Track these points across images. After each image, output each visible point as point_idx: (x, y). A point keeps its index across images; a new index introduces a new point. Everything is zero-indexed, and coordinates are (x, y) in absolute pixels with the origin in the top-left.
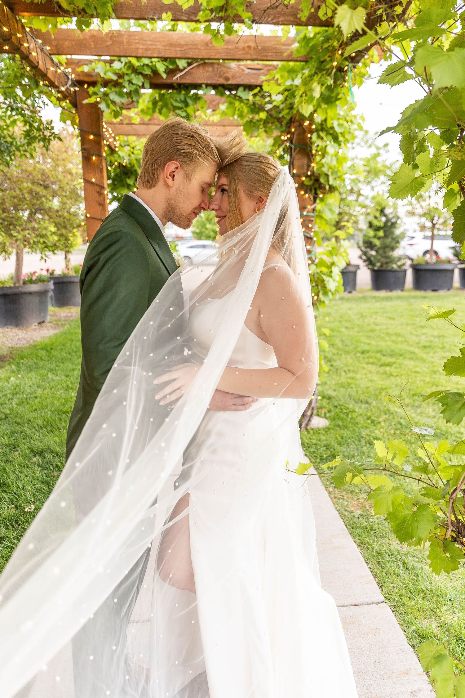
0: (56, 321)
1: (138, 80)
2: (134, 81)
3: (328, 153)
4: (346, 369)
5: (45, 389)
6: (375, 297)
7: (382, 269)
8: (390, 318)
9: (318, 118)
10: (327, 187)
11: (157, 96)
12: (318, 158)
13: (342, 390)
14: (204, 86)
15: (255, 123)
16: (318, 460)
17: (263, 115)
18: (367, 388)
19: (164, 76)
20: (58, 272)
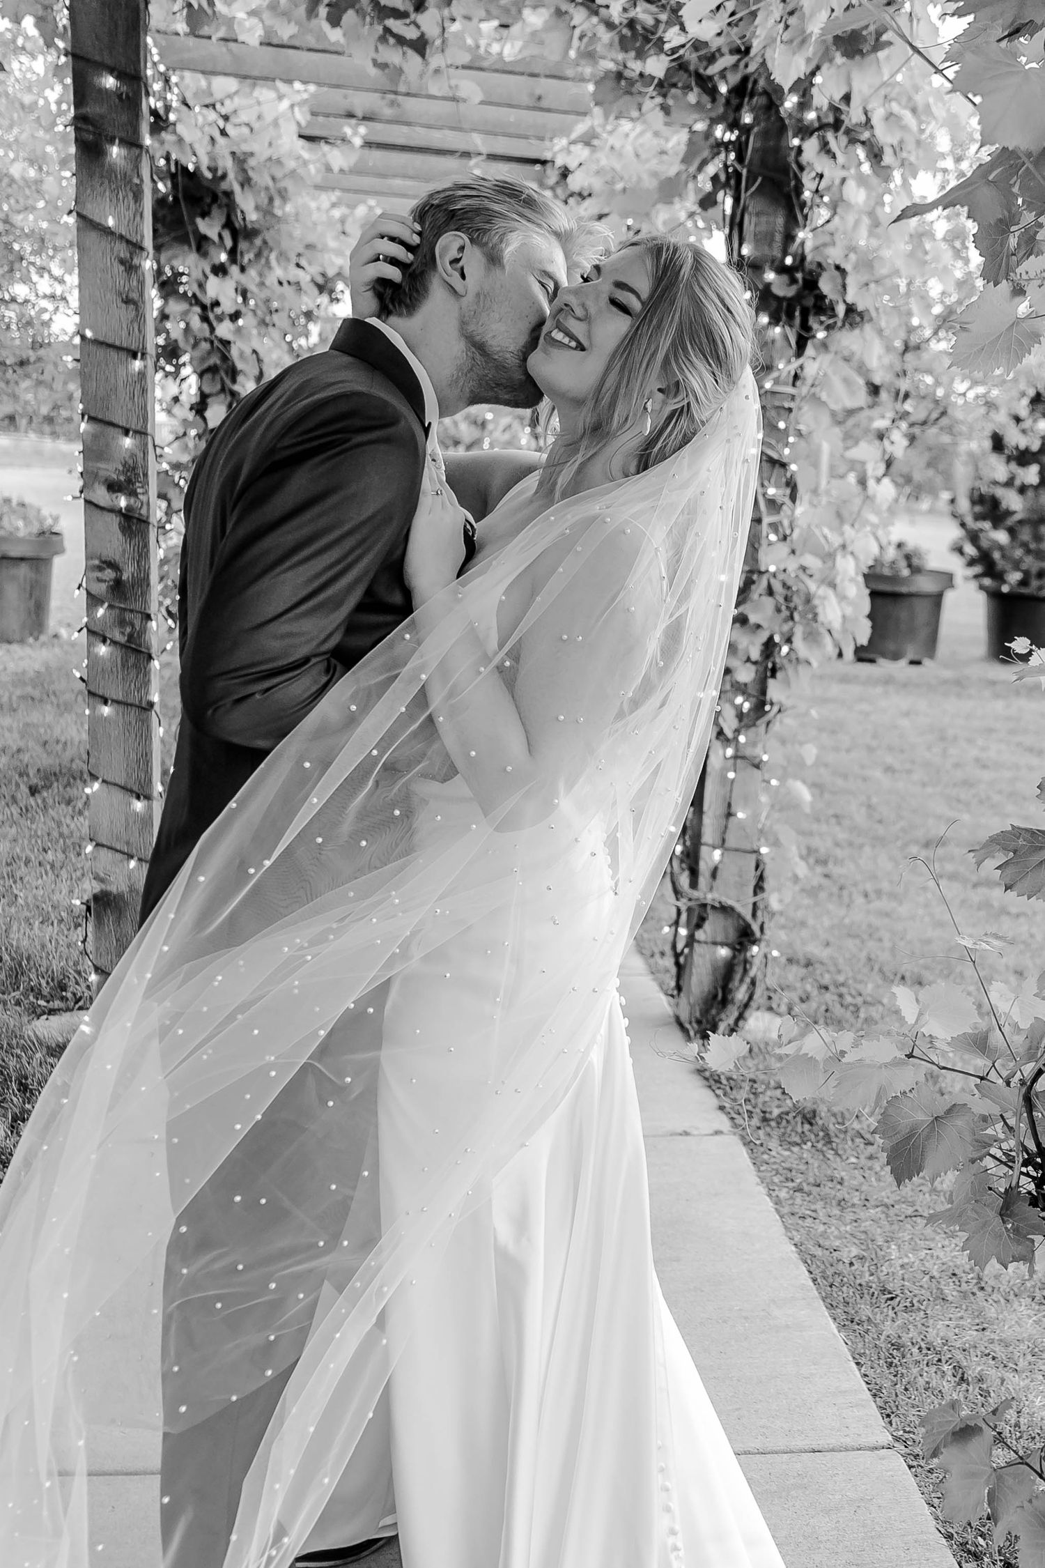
3: (849, 205)
4: (869, 887)
6: (993, 683)
7: (1024, 590)
8: (1030, 750)
9: (826, 89)
10: (841, 310)
12: (822, 214)
13: (851, 944)
15: (631, 82)
16: (756, 1121)
17: (657, 66)
18: (928, 942)
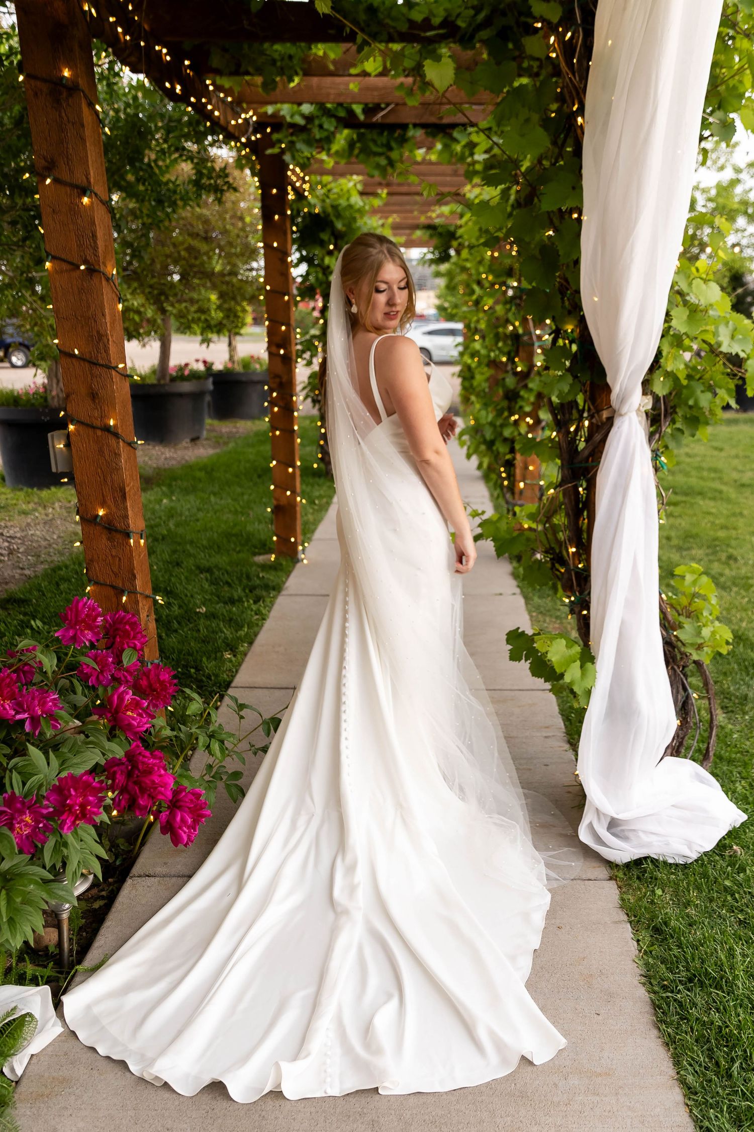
0: (215, 437)
1: (330, 124)
2: (326, 126)
5: (208, 512)
11: (355, 136)
14: (411, 126)
19: (362, 117)
20: (218, 366)
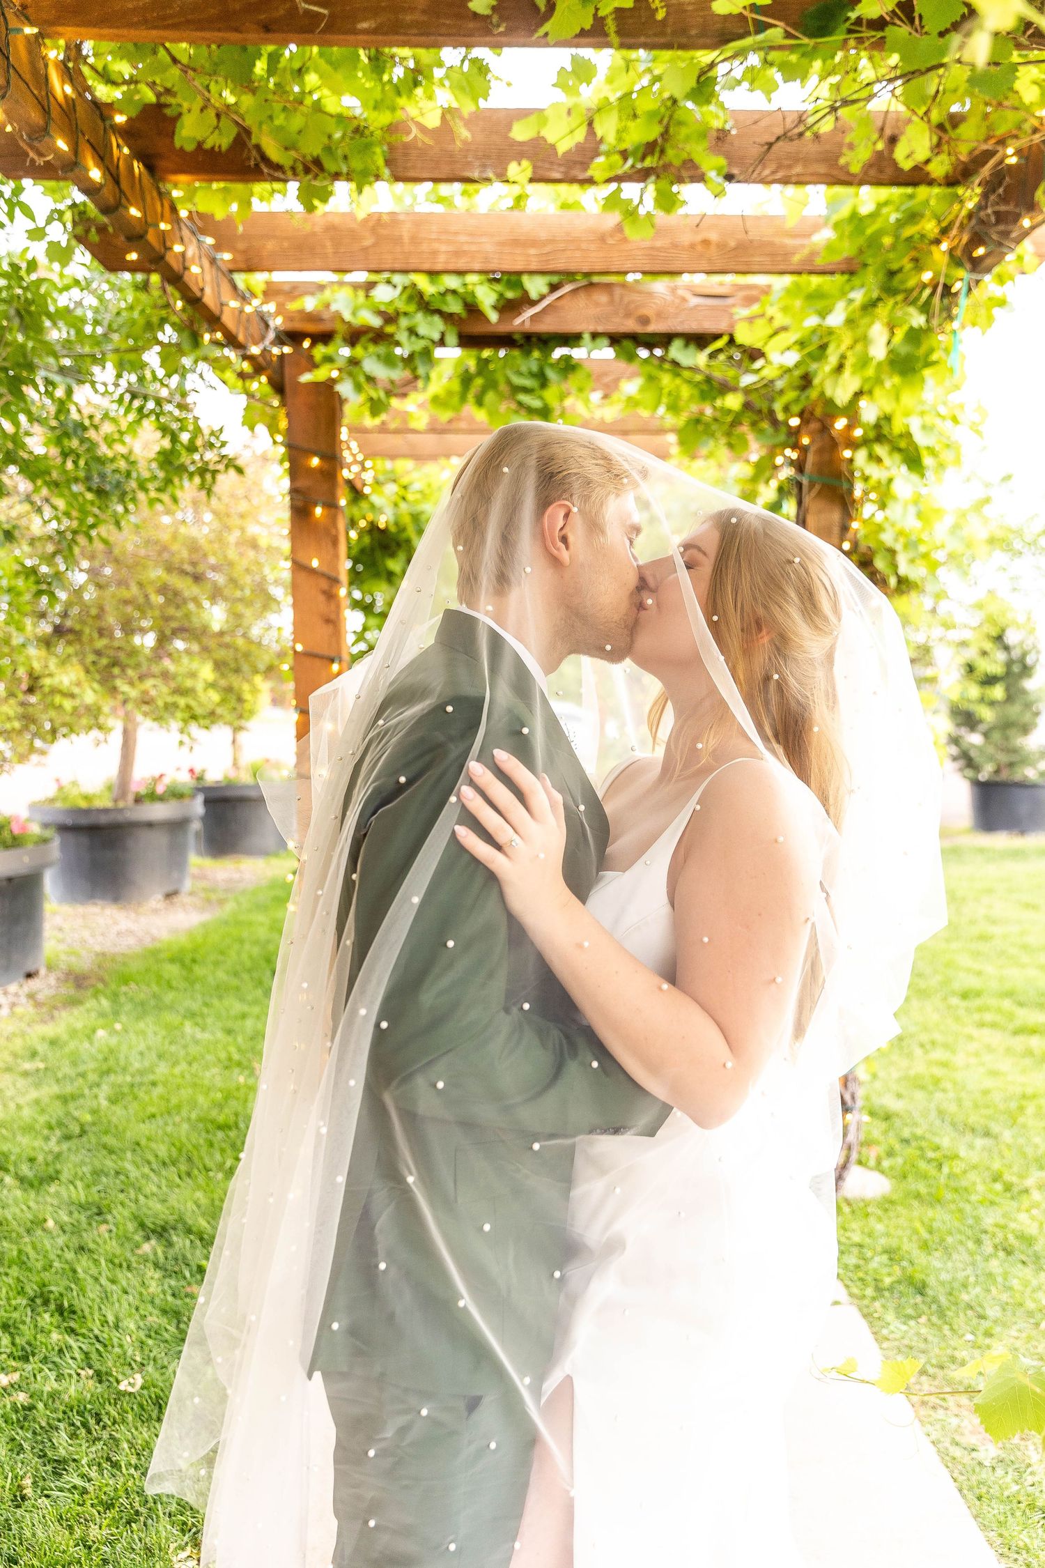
0: (204, 890)
1: (431, 327)
2: (422, 330)
3: (895, 498)
4: (924, 1038)
6: (982, 851)
7: (998, 779)
9: (869, 412)
10: (893, 581)
11: (472, 364)
12: (868, 510)
14: (587, 337)
15: (707, 425)
17: (733, 402)
18: (986, 1092)
19: (493, 317)
20: (215, 775)
